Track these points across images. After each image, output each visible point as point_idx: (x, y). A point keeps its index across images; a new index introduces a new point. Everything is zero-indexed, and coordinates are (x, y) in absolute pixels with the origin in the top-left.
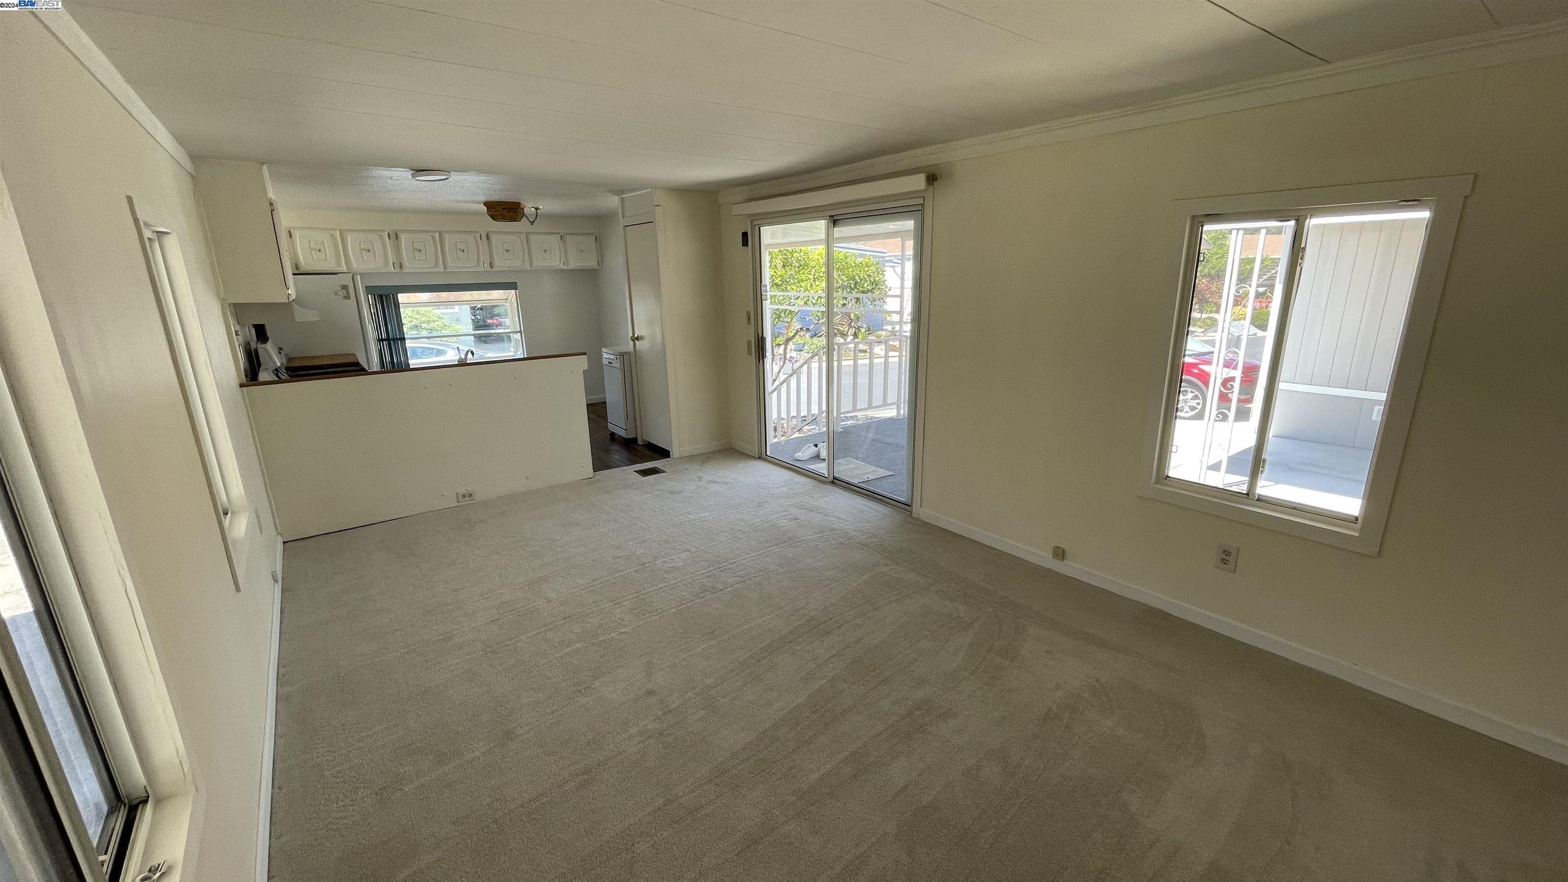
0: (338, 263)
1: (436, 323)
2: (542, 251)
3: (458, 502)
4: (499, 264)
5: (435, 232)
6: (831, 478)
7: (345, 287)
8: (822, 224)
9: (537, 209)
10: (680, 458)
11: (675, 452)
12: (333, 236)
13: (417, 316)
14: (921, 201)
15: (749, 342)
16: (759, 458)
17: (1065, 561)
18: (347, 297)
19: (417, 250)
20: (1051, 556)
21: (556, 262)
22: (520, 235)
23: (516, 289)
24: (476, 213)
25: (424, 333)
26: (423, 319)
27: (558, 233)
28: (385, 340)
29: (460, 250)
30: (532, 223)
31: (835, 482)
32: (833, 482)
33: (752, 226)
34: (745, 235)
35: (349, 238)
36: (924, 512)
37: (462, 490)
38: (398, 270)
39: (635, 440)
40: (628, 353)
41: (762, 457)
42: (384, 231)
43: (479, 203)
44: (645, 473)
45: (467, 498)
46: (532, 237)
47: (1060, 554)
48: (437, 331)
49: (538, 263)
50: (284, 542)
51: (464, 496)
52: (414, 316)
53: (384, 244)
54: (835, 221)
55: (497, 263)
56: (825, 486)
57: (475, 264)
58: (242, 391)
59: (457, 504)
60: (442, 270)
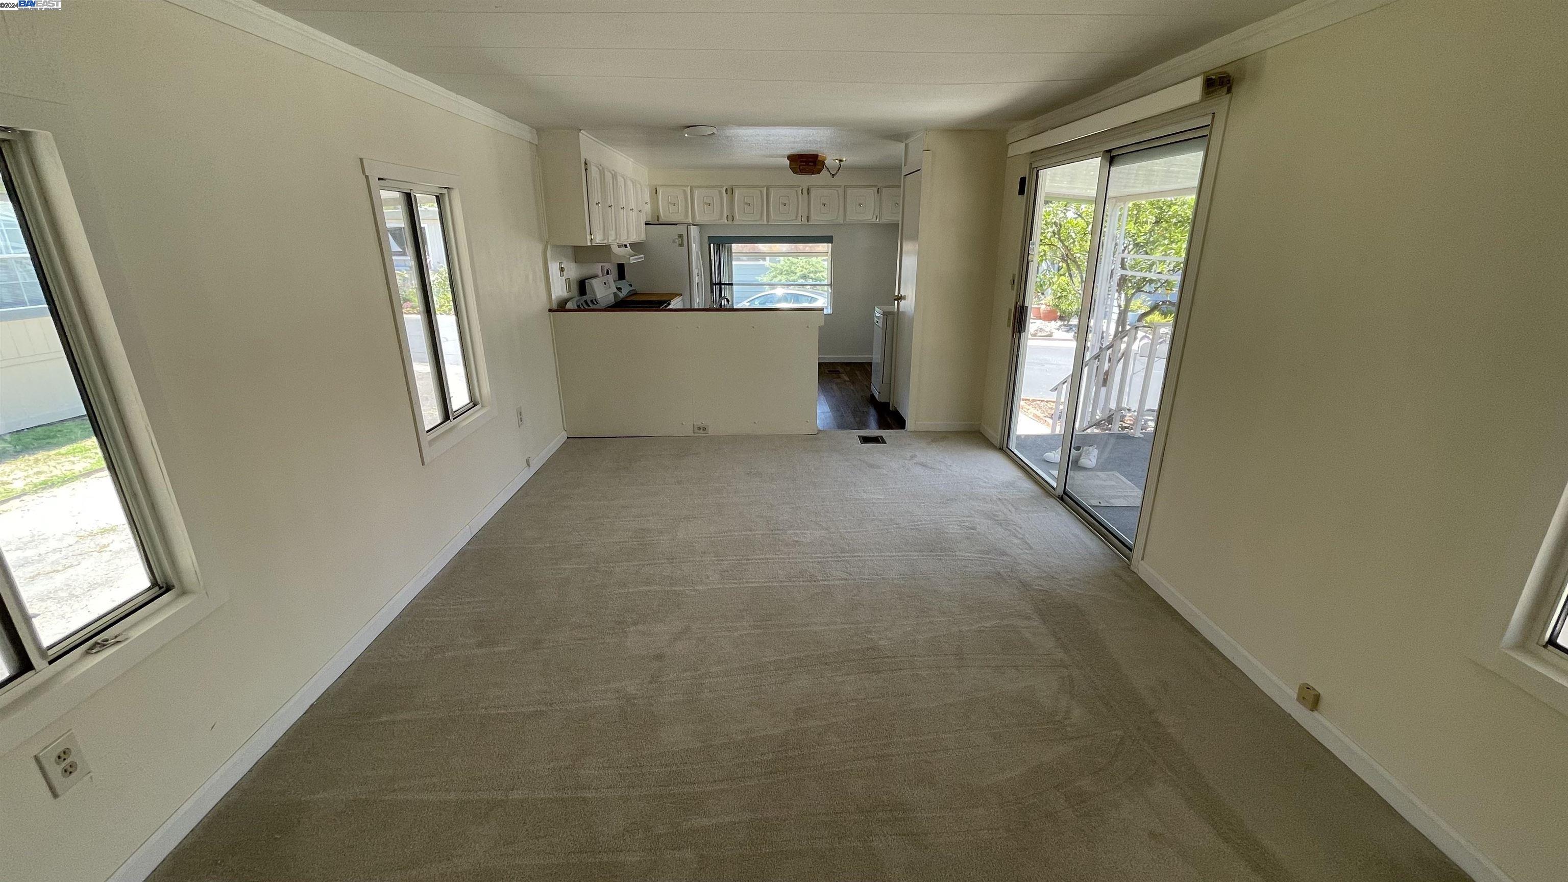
0: (686, 216)
1: (821, 274)
2: (857, 203)
3: (694, 433)
4: (816, 218)
5: (763, 187)
6: (1060, 491)
7: (680, 236)
8: (1095, 163)
9: (841, 161)
10: (915, 432)
11: (909, 424)
12: (685, 192)
13: (808, 266)
14: (1207, 121)
15: (1010, 310)
16: (1000, 449)
17: (1315, 714)
18: (681, 245)
19: (746, 203)
20: (1295, 696)
21: (868, 216)
22: (837, 189)
23: (832, 243)
24: (778, 168)
25: (810, 282)
26: (811, 269)
27: (875, 186)
28: (717, 284)
29: (782, 203)
30: (833, 176)
31: (1065, 498)
32: (1062, 499)
33: (1030, 170)
34: (1023, 181)
35: (696, 193)
36: (1145, 569)
37: (699, 423)
38: (730, 222)
39: (887, 404)
40: (892, 313)
41: (1003, 449)
42: (722, 187)
43: (783, 156)
44: (866, 440)
45: (701, 431)
46: (849, 191)
47: (1311, 699)
48: (820, 281)
49: (852, 217)
50: (568, 438)
51: (699, 429)
52: (805, 266)
53: (721, 198)
54: (1112, 158)
55: (813, 217)
56: (1052, 500)
57: (794, 218)
58: (550, 315)
59: (693, 434)
60: (765, 223)
